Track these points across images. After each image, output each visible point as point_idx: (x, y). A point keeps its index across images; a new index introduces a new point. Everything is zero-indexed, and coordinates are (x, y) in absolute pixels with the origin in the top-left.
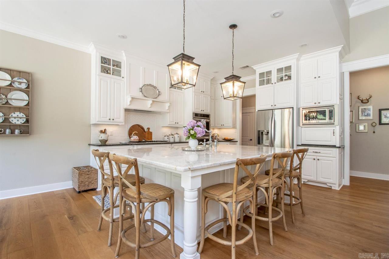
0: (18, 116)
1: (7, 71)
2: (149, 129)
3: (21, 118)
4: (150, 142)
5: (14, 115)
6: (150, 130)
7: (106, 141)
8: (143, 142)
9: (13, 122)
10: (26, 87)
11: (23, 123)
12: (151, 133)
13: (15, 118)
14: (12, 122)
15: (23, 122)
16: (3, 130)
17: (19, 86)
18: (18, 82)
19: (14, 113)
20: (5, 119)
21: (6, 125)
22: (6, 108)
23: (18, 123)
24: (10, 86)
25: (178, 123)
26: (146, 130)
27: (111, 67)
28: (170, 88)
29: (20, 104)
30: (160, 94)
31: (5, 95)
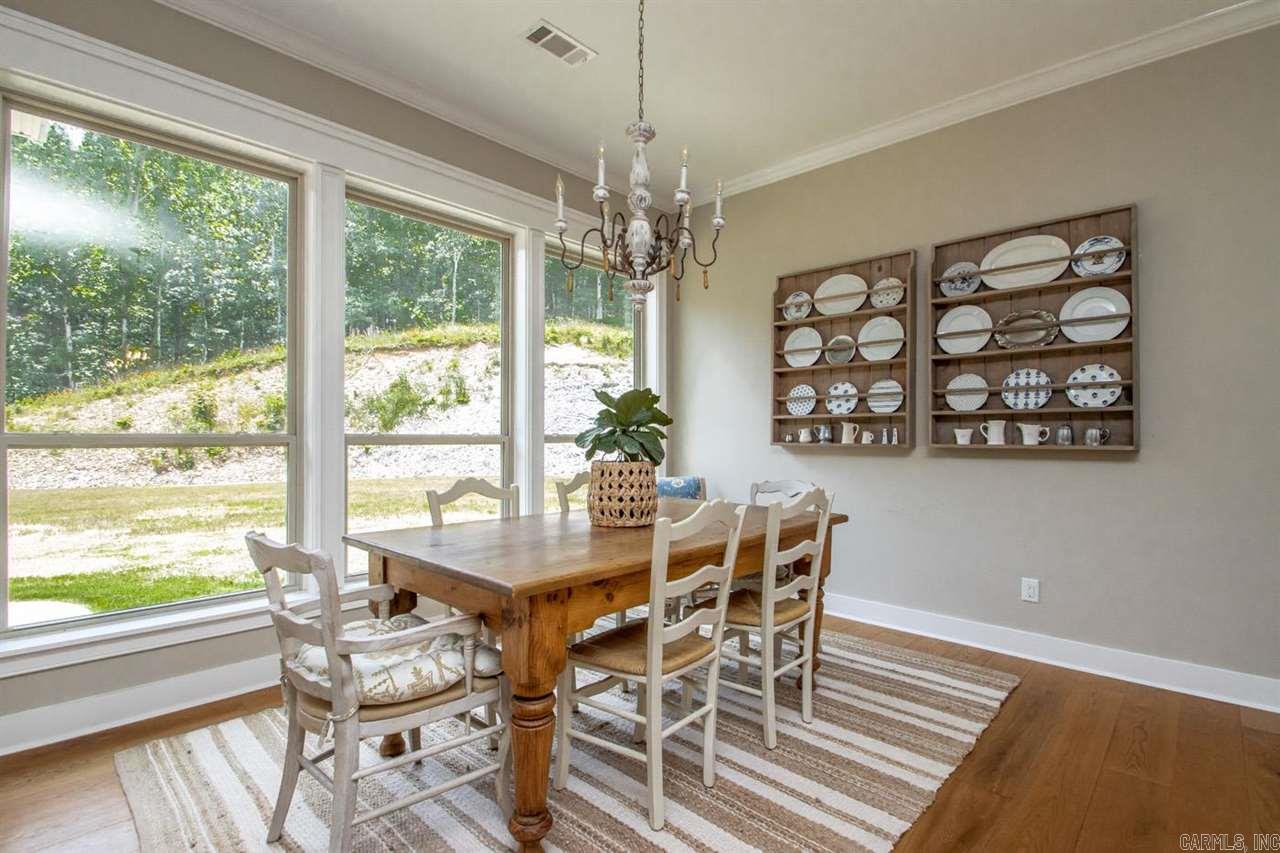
0: (1094, 377)
1: (1056, 228)
3: (1103, 386)
5: (1081, 377)
9: (1080, 403)
10: (1120, 264)
11: (1111, 405)
13: (1085, 387)
14: (1076, 403)
15: (1110, 400)
16: (1047, 429)
17: (1098, 269)
18: (1093, 255)
19: (1083, 370)
20: (1058, 393)
21: (1058, 412)
22: (1062, 354)
23: (1094, 405)
24: (1068, 275)
29: (1099, 335)
31: (1054, 312)
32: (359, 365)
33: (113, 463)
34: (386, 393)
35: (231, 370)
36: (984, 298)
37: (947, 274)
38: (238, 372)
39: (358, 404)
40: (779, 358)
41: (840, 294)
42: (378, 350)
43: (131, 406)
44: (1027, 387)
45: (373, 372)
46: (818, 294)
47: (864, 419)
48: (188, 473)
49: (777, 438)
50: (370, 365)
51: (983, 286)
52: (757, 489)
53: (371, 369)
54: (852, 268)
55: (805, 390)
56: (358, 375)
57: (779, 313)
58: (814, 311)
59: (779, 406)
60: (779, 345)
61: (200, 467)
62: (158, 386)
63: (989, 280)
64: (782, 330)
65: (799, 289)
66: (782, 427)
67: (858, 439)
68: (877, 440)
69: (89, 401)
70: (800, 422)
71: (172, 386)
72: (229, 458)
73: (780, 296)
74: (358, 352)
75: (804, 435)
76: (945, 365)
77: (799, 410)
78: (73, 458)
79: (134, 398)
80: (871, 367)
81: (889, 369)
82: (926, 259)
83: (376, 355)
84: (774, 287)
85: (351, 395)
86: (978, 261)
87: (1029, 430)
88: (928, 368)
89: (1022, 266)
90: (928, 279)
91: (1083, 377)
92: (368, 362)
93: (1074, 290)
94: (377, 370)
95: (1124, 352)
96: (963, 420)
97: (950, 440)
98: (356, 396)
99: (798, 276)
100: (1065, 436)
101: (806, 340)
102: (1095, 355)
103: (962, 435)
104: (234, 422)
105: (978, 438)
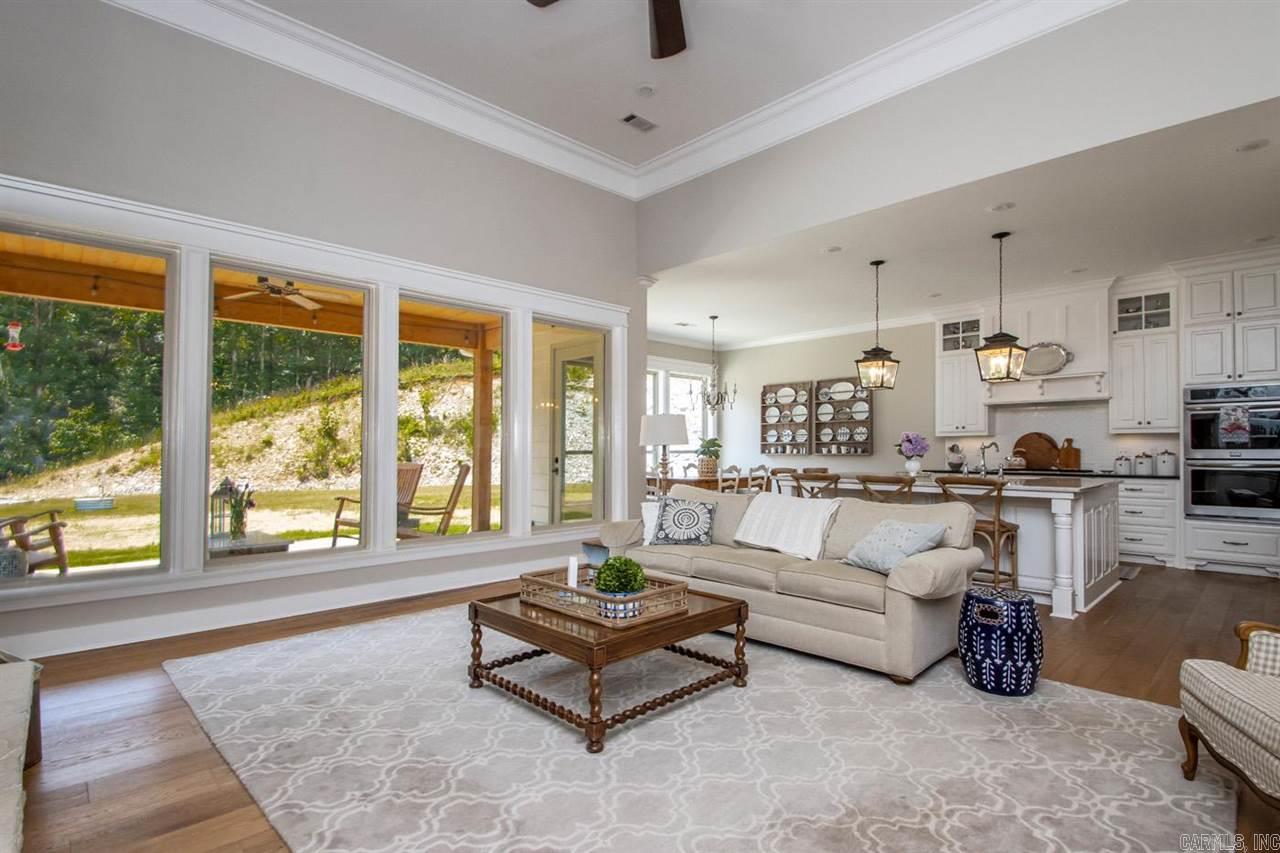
0: (861, 430)
1: (851, 380)
2: (1069, 441)
3: (864, 433)
4: (1074, 471)
6: (1075, 445)
7: (961, 465)
10: (867, 395)
11: (865, 439)
12: (1077, 452)
13: (858, 434)
14: (856, 439)
16: (848, 447)
18: (860, 391)
19: (858, 428)
20: (851, 436)
21: (851, 442)
22: (852, 423)
23: (861, 440)
24: (854, 396)
25: (1149, 423)
26: (1060, 444)
27: (961, 335)
28: (1115, 332)
29: (862, 417)
30: (1070, 358)
31: (850, 408)
32: (444, 391)
33: (267, 473)
34: (469, 415)
35: (340, 396)
36: (831, 401)
37: (821, 392)
38: (346, 399)
39: (447, 424)
40: (764, 420)
41: (786, 395)
42: (458, 377)
43: (267, 428)
44: (843, 434)
45: (455, 397)
46: (779, 394)
47: (794, 444)
48: (324, 481)
49: (763, 452)
50: (453, 391)
51: (831, 398)
52: (752, 470)
53: (454, 394)
54: (791, 385)
55: (773, 432)
56: (444, 400)
57: (763, 401)
58: (776, 402)
59: (764, 439)
60: (763, 413)
61: (333, 476)
62: (283, 410)
63: (833, 396)
64: (764, 409)
65: (771, 392)
66: (765, 448)
67: (792, 452)
68: (798, 452)
69: (231, 424)
70: (771, 445)
71: (294, 411)
72: (353, 470)
73: (764, 394)
74: (442, 380)
75: (773, 450)
76: (820, 426)
77: (772, 440)
78: (236, 469)
79: (266, 420)
80: (797, 424)
81: (802, 425)
82: (815, 384)
83: (458, 382)
84: (762, 390)
85: (441, 418)
86: (830, 388)
87: (843, 449)
88: (815, 426)
89: (842, 392)
90: (815, 393)
91: (858, 431)
92: (451, 388)
93: (855, 402)
94: (458, 396)
95: (869, 423)
96: (825, 444)
97: (821, 452)
98: (445, 417)
99: (771, 386)
100: (853, 450)
101: (773, 412)
102: (861, 423)
103: (825, 450)
104: (353, 441)
105: (829, 451)
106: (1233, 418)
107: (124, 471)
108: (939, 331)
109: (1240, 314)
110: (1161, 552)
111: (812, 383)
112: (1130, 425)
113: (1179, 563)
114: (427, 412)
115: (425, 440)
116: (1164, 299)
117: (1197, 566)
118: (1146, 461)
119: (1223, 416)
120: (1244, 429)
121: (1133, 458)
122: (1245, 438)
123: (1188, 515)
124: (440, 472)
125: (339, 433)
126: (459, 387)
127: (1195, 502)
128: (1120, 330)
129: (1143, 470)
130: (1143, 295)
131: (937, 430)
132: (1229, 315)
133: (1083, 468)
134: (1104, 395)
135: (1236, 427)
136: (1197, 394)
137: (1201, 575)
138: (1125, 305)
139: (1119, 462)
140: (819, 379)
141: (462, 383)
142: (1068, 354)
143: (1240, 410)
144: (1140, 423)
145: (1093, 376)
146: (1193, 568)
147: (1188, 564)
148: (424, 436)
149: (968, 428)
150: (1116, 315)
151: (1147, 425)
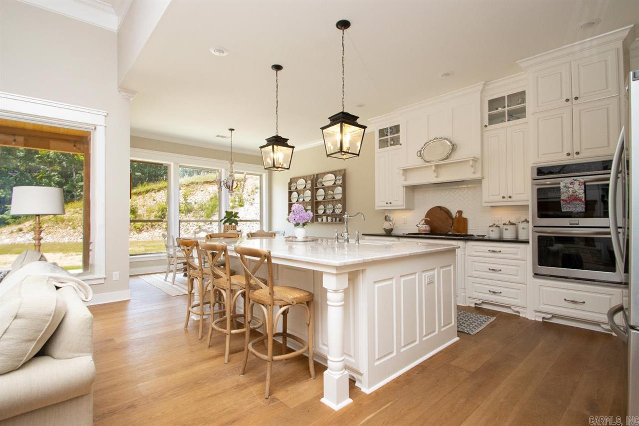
1: (334, 172)
2: (460, 212)
3: (340, 208)
4: (464, 236)
6: (464, 216)
7: (392, 230)
8: (450, 235)
11: (341, 213)
12: (465, 221)
13: (338, 209)
14: (336, 212)
16: (332, 218)
17: (339, 183)
18: (339, 179)
20: (334, 211)
21: (333, 214)
22: (334, 201)
23: (339, 213)
24: (335, 183)
25: (510, 197)
26: (454, 214)
27: (389, 137)
28: (486, 126)
29: (338, 197)
30: (454, 147)
31: (333, 192)
32: (197, 189)
34: (208, 202)
35: (143, 192)
36: (324, 188)
37: (318, 181)
38: (146, 193)
39: (196, 207)
40: (290, 200)
41: (301, 184)
42: (205, 182)
44: (329, 209)
46: (298, 183)
50: (201, 189)
51: (323, 185)
53: (202, 191)
54: (304, 178)
56: (196, 194)
57: (290, 188)
58: (296, 188)
60: (290, 196)
63: (324, 183)
64: (290, 193)
65: (294, 182)
72: (142, 230)
73: (290, 184)
74: (197, 183)
76: (318, 203)
80: (306, 203)
81: (309, 203)
83: (204, 185)
84: (289, 181)
85: (193, 203)
86: (322, 179)
87: (329, 218)
88: (315, 204)
89: (329, 180)
90: (315, 181)
91: (337, 206)
92: (200, 187)
93: (336, 186)
94: (204, 191)
95: (343, 201)
96: (321, 216)
97: (318, 221)
98: (195, 203)
99: (294, 178)
100: (334, 219)
101: (295, 195)
102: (339, 201)
103: (320, 220)
104: (145, 215)
105: (322, 220)
106: (570, 190)
107: (25, 231)
108: (377, 134)
109: (576, 98)
110: (515, 304)
111: (314, 175)
112: (497, 199)
113: (530, 315)
114: (186, 200)
115: (183, 214)
116: (521, 96)
117: (543, 318)
118: (510, 228)
119: (563, 190)
120: (581, 200)
121: (501, 226)
122: (581, 208)
123: (536, 274)
124: (188, 231)
125: (139, 211)
126: (205, 187)
127: (540, 264)
128: (489, 125)
129: (508, 235)
130: (506, 94)
131: (377, 204)
132: (567, 100)
133: (470, 233)
134: (478, 176)
135: (574, 198)
136: (541, 171)
137: (546, 326)
138: (494, 104)
139: (491, 229)
140: (317, 173)
141: (207, 185)
142: (453, 145)
143: (577, 183)
144: (504, 197)
145: (468, 161)
146: (541, 320)
147: (536, 316)
148: (183, 213)
149: (393, 203)
150: (486, 113)
151: (509, 199)
